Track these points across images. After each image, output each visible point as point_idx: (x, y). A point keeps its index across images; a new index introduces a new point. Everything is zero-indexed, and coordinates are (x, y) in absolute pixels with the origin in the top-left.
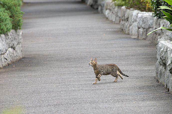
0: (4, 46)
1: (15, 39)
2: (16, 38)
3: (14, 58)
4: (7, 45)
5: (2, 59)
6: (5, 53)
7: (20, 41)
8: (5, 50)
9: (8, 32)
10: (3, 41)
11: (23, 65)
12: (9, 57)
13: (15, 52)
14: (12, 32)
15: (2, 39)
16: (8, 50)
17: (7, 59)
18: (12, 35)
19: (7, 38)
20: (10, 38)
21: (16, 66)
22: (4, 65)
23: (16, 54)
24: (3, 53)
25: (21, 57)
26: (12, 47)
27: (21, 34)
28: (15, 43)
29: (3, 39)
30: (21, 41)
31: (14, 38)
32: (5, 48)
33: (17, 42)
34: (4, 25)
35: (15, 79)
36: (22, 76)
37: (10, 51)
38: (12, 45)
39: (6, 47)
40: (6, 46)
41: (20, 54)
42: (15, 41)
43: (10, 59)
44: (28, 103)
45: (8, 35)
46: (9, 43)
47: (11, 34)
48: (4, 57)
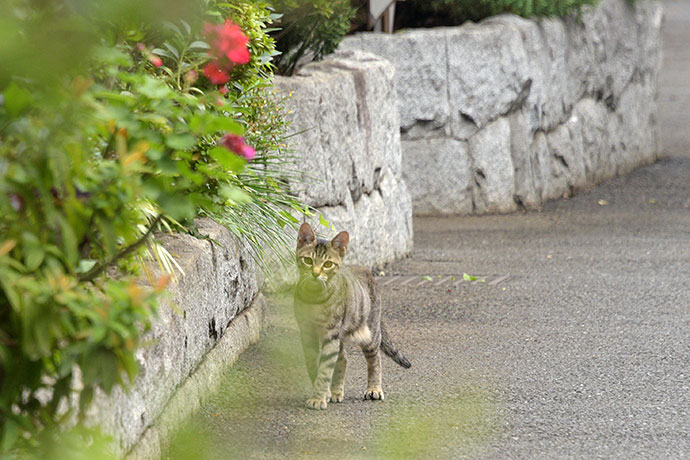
0: (555, 88)
1: (619, 48)
2: (628, 45)
3: (609, 155)
4: (572, 84)
5: (537, 157)
6: (561, 123)
7: (651, 62)
8: (559, 108)
9: (584, 8)
10: (553, 59)
11: (652, 201)
12: (582, 149)
13: (613, 125)
14: (609, 8)
15: (545, 43)
16: (574, 112)
17: (566, 157)
18: (604, 29)
19: (578, 40)
20: (595, 44)
21: (612, 203)
22: (549, 191)
23: (621, 133)
24: (546, 124)
25: (648, 153)
26: (599, 96)
27: (657, 21)
28: (620, 71)
29: (553, 46)
30: (651, 64)
31: (613, 45)
32: (562, 98)
33: (631, 70)
35: (598, 272)
36: (642, 261)
37: (587, 119)
38: (603, 81)
39: (565, 90)
40: (566, 88)
41: (641, 134)
42: (619, 64)
43: (584, 160)
44: (655, 414)
45: (583, 26)
46: (586, 69)
47: (600, 21)
48: (549, 145)
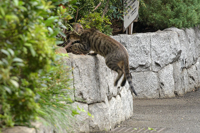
0: (191, 53)
5: (183, 77)
6: (193, 65)
10: (190, 43)
15: (187, 37)
16: (198, 60)
17: (194, 77)
22: (187, 89)
24: (187, 66)
29: (190, 38)
32: (193, 56)
34: (194, 11)
40: (195, 52)
48: (188, 73)
